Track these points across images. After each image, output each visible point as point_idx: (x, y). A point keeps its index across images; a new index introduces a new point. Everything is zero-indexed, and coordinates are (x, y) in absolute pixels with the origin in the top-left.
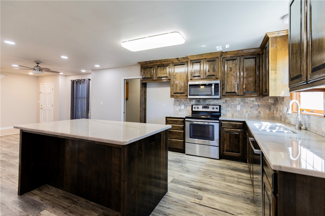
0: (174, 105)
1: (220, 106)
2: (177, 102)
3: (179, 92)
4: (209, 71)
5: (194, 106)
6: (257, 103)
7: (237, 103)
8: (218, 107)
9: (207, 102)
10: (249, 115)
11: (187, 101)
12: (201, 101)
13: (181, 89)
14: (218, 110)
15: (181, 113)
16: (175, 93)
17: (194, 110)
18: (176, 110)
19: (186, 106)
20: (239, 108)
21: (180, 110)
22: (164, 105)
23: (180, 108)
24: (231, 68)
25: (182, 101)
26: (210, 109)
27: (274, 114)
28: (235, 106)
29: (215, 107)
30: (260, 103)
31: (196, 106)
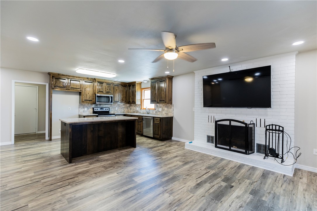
0: (79, 108)
1: (109, 108)
2: (81, 106)
3: (88, 100)
4: (107, 90)
5: (95, 108)
6: (123, 106)
7: (116, 106)
8: (108, 108)
9: (102, 106)
10: (120, 112)
11: (89, 105)
12: (98, 105)
13: (90, 98)
14: (108, 110)
15: (85, 113)
16: (85, 100)
17: (95, 110)
18: (81, 111)
19: (88, 108)
20: (117, 109)
21: (83, 111)
22: (70, 108)
23: (84, 110)
24: (117, 90)
25: (85, 105)
26: (104, 110)
27: (129, 111)
28: (115, 108)
29: (107, 108)
30: (124, 106)
31: (96, 108)
